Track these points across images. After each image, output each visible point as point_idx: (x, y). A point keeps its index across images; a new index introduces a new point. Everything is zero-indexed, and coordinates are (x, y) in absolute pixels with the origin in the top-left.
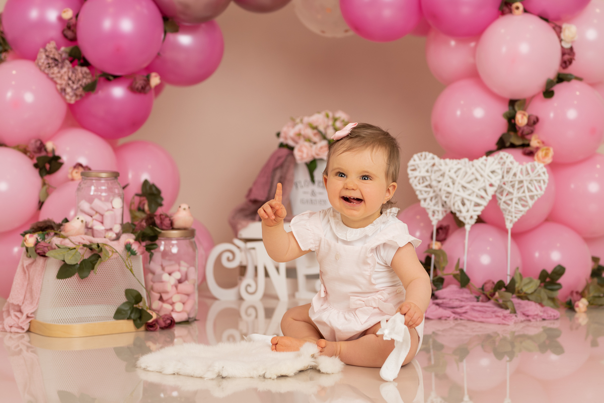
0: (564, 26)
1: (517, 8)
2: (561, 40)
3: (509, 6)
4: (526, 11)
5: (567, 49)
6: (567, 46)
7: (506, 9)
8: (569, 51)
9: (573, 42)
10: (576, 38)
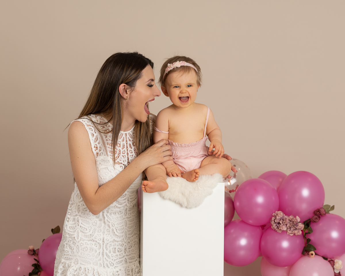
0: (335, 261)
1: (312, 254)
2: (334, 269)
3: (308, 253)
4: (316, 254)
5: (337, 273)
6: (337, 272)
7: (306, 254)
8: (338, 274)
9: (340, 269)
10: (341, 268)
